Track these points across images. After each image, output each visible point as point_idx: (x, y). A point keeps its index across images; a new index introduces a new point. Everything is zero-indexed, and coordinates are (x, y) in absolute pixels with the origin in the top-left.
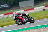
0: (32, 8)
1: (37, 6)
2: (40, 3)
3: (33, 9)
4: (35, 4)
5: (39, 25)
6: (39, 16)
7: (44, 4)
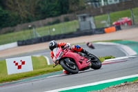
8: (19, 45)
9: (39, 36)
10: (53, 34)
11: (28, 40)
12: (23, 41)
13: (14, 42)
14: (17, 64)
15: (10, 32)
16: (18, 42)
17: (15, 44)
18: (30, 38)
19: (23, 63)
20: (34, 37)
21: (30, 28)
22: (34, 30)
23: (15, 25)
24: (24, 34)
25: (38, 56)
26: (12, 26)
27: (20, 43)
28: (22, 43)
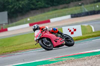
0: (4, 28)
1: (14, 23)
2: (19, 18)
3: (6, 30)
4: (8, 21)
5: (20, 62)
6: (17, 45)
7: (29, 19)
8: (72, 17)
9: (87, 11)
10: (96, 10)
11: (78, 14)
12: (75, 15)
13: (68, 15)
14: (70, 31)
15: (65, 8)
16: (71, 15)
17: (69, 16)
18: (80, 12)
19: (75, 30)
20: (83, 11)
21: (80, 5)
22: (83, 6)
23: (69, 3)
24: (76, 9)
25: (86, 25)
26: (67, 3)
27: (73, 16)
28: (74, 16)
